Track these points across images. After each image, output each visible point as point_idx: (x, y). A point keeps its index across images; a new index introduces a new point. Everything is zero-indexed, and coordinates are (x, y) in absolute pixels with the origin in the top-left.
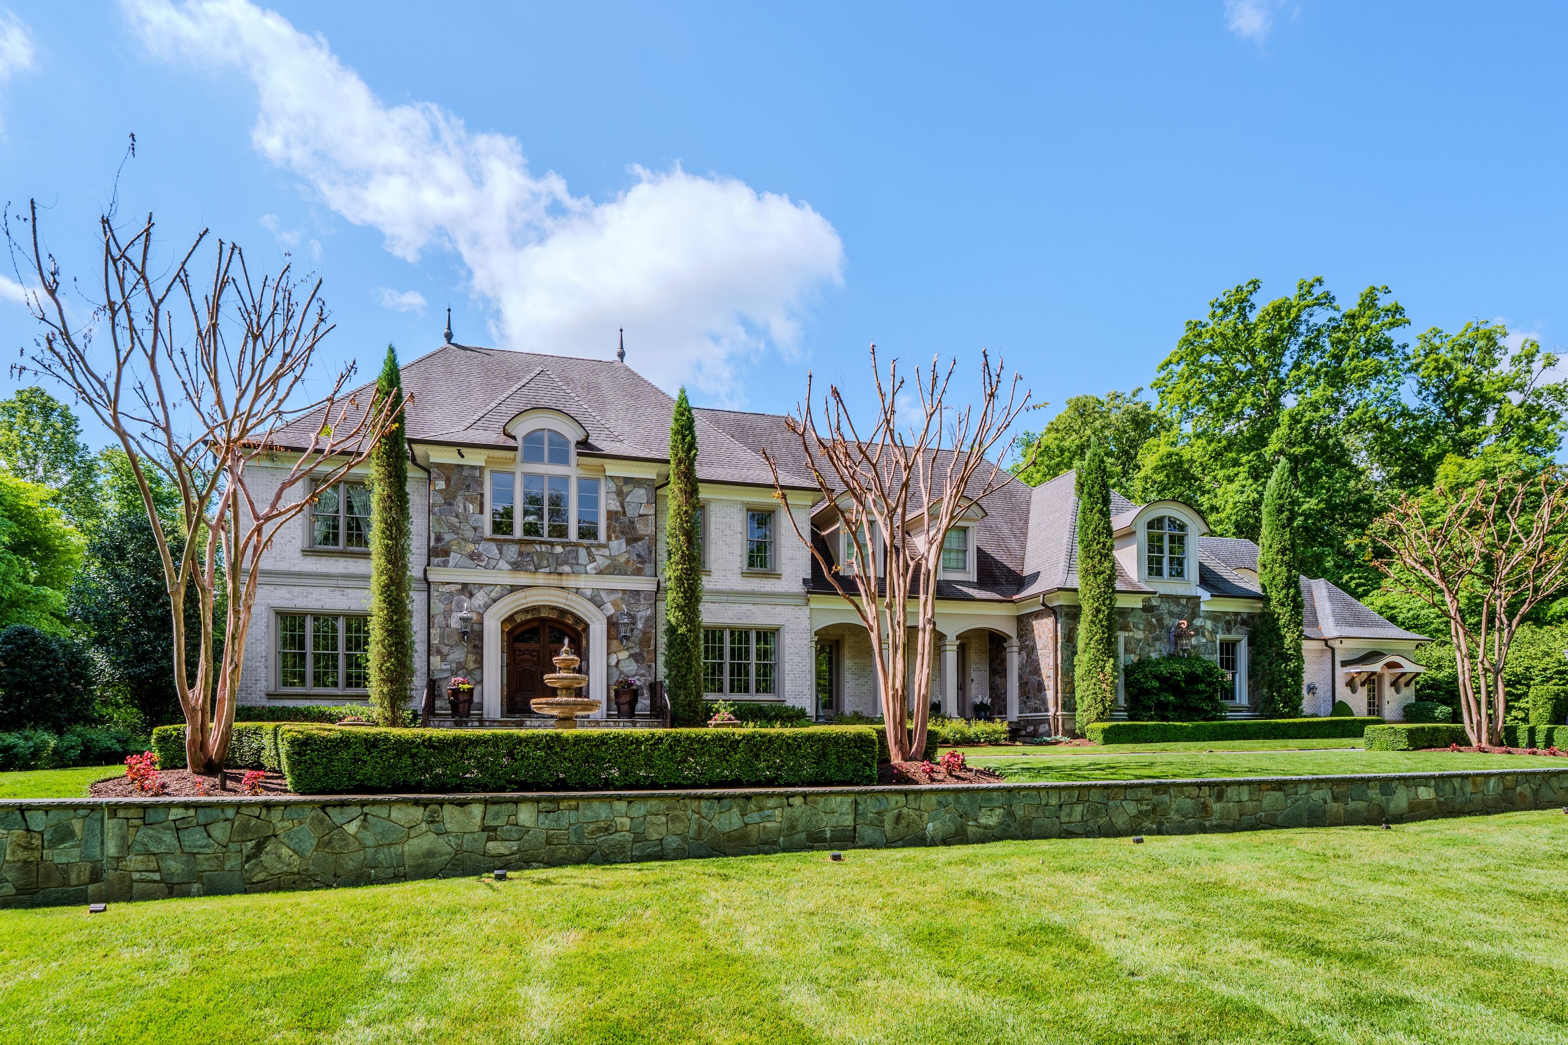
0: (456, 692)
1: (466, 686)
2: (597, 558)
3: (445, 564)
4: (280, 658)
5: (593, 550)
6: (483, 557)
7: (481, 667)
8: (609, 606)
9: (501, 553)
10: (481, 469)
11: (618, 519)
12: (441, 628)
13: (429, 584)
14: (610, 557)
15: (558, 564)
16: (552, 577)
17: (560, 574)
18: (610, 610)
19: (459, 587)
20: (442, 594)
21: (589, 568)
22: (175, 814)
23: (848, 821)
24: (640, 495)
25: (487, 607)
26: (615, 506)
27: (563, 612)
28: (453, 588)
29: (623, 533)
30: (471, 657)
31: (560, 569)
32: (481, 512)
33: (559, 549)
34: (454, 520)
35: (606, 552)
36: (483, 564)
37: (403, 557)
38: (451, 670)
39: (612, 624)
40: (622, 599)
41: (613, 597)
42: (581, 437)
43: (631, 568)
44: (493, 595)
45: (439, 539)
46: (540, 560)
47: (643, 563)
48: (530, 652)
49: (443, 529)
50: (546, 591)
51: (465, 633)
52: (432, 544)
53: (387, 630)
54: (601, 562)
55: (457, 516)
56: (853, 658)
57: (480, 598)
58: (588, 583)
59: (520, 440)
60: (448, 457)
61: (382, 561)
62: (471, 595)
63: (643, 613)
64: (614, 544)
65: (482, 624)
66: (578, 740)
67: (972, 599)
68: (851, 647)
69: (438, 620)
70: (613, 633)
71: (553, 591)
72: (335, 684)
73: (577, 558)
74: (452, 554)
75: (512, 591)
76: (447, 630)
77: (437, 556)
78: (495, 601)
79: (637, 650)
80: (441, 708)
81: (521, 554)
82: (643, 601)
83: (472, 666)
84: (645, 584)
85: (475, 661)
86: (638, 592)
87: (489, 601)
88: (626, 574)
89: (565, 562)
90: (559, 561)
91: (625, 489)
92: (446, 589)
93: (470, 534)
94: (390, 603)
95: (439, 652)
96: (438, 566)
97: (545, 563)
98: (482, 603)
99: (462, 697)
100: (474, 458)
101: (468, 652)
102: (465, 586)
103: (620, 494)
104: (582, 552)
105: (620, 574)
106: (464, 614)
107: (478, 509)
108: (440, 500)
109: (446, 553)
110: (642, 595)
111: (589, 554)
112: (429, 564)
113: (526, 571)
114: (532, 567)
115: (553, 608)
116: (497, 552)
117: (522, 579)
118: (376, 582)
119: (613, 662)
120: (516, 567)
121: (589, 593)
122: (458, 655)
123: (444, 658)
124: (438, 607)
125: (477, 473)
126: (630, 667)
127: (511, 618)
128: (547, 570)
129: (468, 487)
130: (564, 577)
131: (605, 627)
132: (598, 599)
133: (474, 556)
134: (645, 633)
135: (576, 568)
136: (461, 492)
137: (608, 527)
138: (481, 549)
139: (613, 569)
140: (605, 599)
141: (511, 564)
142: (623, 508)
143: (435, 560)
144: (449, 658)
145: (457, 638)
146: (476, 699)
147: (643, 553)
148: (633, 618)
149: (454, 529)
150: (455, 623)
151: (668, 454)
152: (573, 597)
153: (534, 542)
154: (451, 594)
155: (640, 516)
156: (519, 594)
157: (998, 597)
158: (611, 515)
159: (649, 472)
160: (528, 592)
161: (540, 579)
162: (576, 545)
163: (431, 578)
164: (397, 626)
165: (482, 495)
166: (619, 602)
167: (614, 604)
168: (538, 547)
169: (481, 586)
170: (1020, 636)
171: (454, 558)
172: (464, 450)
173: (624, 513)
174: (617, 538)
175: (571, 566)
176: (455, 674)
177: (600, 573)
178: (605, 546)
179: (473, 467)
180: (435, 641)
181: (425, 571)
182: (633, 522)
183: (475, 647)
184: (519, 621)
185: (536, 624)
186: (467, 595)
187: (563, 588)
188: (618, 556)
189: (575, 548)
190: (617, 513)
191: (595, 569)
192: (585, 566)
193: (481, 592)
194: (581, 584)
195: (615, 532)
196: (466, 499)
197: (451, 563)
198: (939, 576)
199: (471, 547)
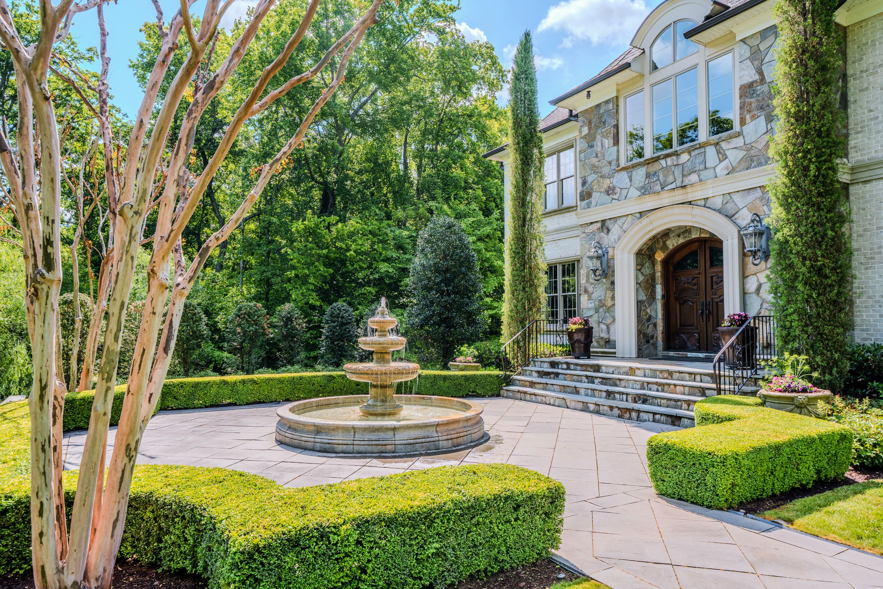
2: (728, 153)
3: (589, 206)
5: (725, 144)
6: (617, 189)
7: (615, 304)
8: (745, 212)
9: (632, 179)
10: (614, 100)
11: (755, 91)
14: (744, 147)
15: (683, 176)
16: (677, 192)
17: (685, 187)
18: (747, 217)
19: (599, 225)
20: (588, 234)
21: (718, 169)
25: (619, 240)
26: (749, 76)
28: (595, 227)
29: (761, 108)
30: (609, 294)
31: (686, 181)
32: (615, 143)
33: (685, 157)
34: (594, 160)
35: (739, 142)
36: (616, 197)
38: (595, 308)
40: (762, 199)
41: (752, 198)
44: (625, 227)
45: (584, 183)
46: (666, 176)
49: (587, 172)
50: (669, 211)
51: (595, 271)
52: (580, 189)
54: (736, 156)
55: (597, 156)
57: (615, 232)
58: (717, 189)
59: (648, 51)
62: (608, 231)
64: (750, 127)
65: (614, 258)
73: (705, 161)
74: (594, 194)
77: (583, 200)
78: (625, 232)
81: (648, 176)
83: (609, 302)
85: (612, 298)
87: (622, 234)
88: (766, 163)
89: (692, 171)
91: (764, 46)
92: (591, 229)
93: (606, 170)
96: (584, 209)
97: (671, 179)
98: (616, 237)
101: (607, 289)
104: (711, 151)
105: (759, 165)
107: (612, 142)
108: (584, 145)
109: (590, 195)
113: (653, 192)
114: (658, 188)
116: (627, 180)
117: (649, 203)
119: (752, 287)
120: (645, 191)
121: (719, 201)
122: (599, 292)
123: (590, 296)
124: (585, 248)
125: (610, 106)
129: (604, 123)
130: (689, 189)
132: (730, 206)
133: (610, 191)
135: (703, 173)
136: (599, 131)
137: (742, 108)
138: (615, 182)
139: (751, 161)
140: (740, 205)
141: (639, 189)
142: (761, 73)
143: (582, 204)
144: (593, 296)
149: (595, 170)
153: (662, 157)
154: (594, 233)
156: (645, 220)
158: (745, 90)
161: (666, 198)
162: (704, 145)
163: (580, 222)
165: (615, 126)
166: (758, 204)
168: (664, 162)
169: (616, 219)
171: (595, 197)
173: (763, 80)
174: (754, 117)
175: (698, 172)
176: (597, 311)
177: (732, 171)
178: (738, 135)
179: (608, 102)
180: (583, 281)
184: (671, 247)
185: (695, 246)
186: (605, 231)
187: (690, 203)
188: (756, 141)
189: (702, 150)
190: (751, 85)
191: (727, 168)
192: (714, 168)
193: (616, 226)
194: (708, 193)
195: (749, 111)
196: (603, 136)
197: (593, 203)
199: (607, 183)
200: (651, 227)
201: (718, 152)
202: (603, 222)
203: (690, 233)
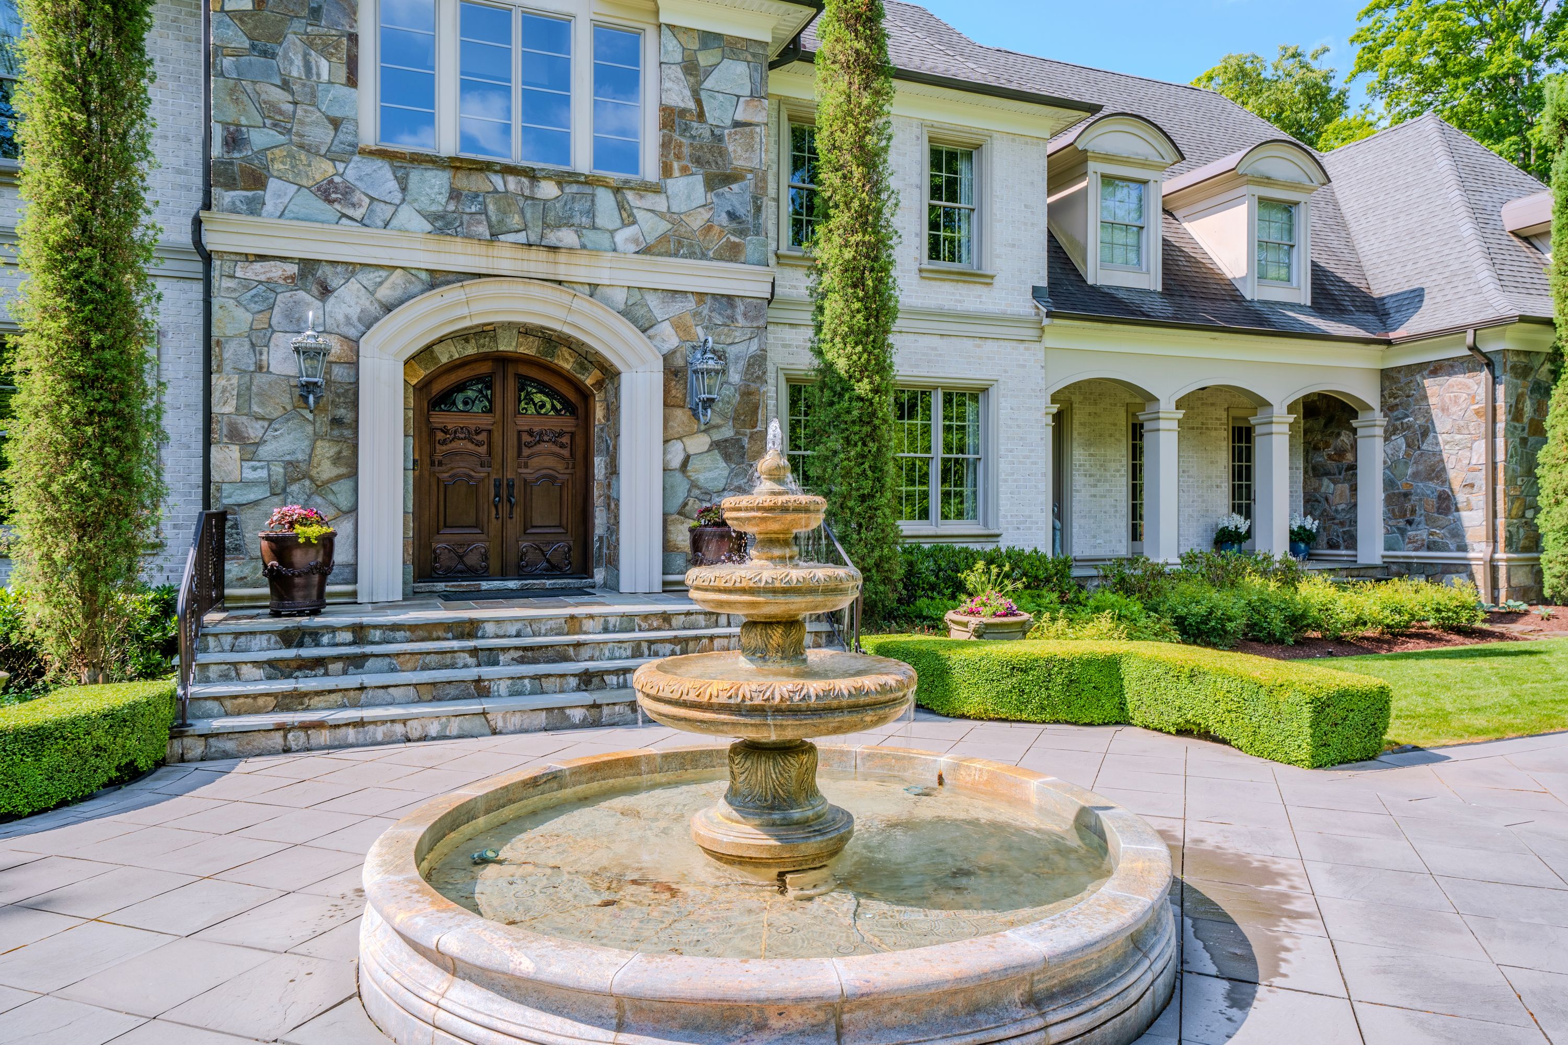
1: (315, 531)
2: (639, 215)
3: (254, 208)
5: (630, 196)
6: (357, 197)
7: (353, 474)
8: (666, 329)
9: (404, 189)
11: (687, 128)
12: (242, 372)
13: (207, 258)
14: (668, 215)
15: (546, 225)
16: (534, 254)
17: (554, 249)
18: (669, 338)
19: (293, 268)
20: (246, 284)
21: (619, 237)
24: (735, 75)
25: (369, 323)
26: (680, 97)
28: (276, 271)
29: (698, 161)
30: (325, 450)
31: (552, 238)
32: (352, 80)
33: (548, 188)
34: (277, 94)
35: (660, 203)
36: (358, 213)
38: (269, 482)
39: (675, 372)
40: (696, 314)
41: (677, 307)
43: (715, 243)
44: (385, 293)
45: (234, 140)
46: (503, 212)
47: (742, 233)
48: (470, 435)
49: (248, 117)
50: (518, 288)
51: (309, 388)
52: (216, 151)
53: (71, 376)
54: (649, 225)
55: (285, 85)
56: (1089, 444)
57: (350, 299)
58: (617, 272)
62: (325, 291)
63: (742, 347)
64: (677, 185)
65: (354, 365)
68: (1083, 424)
69: (234, 352)
70: (677, 392)
71: (536, 290)
73: (591, 212)
74: (274, 183)
75: (433, 286)
76: (260, 379)
77: (230, 185)
78: (388, 308)
79: (727, 432)
80: (242, 581)
81: (455, 194)
82: (741, 321)
83: (326, 470)
84: (747, 282)
85: (337, 460)
86: (730, 299)
87: (374, 309)
88: (704, 256)
89: (564, 222)
90: (550, 216)
91: (704, 59)
92: (258, 271)
93: (322, 135)
94: (80, 295)
95: (235, 435)
96: (234, 210)
97: (515, 220)
98: (354, 312)
99: (300, 558)
101: (317, 437)
103: (690, 68)
104: (605, 199)
105: (691, 255)
106: (307, 338)
107: (343, 73)
108: (236, 38)
109: (261, 180)
110: (740, 307)
111: (621, 205)
112: (207, 206)
113: (469, 236)
114: (483, 230)
116: (393, 185)
117: (459, 255)
119: (677, 458)
120: (444, 225)
121: (620, 297)
122: (289, 442)
123: (250, 448)
124: (233, 319)
126: (711, 471)
128: (521, 237)
129: (315, 13)
130: (562, 257)
131: (659, 378)
132: (641, 312)
133: (334, 193)
134: (745, 394)
135: (591, 237)
136: (296, 25)
137: (665, 145)
138: (351, 175)
139: (676, 243)
140: (658, 314)
141: (432, 218)
142: (699, 102)
143: (224, 197)
144: (264, 451)
145: (286, 400)
146: (340, 555)
147: (741, 211)
148: (720, 359)
149: (278, 119)
150: (282, 363)
152: (583, 304)
153: (487, 167)
154: (270, 285)
155: (737, 124)
156: (452, 294)
158: (670, 116)
159: (755, 25)
160: (474, 288)
161: (503, 258)
162: (589, 181)
163: (212, 241)
164: (101, 364)
165: (353, 38)
166: (689, 320)
167: (679, 326)
168: (497, 180)
169: (352, 268)
170: (1388, 409)
171: (278, 193)
173: (701, 115)
174: (684, 170)
175: (579, 230)
176: (279, 491)
177: (646, 251)
178: (656, 189)
180: (223, 407)
181: (197, 223)
182: (720, 139)
183: (337, 422)
184: (444, 360)
185: (484, 368)
186: (315, 289)
187: (560, 283)
188: (688, 213)
189: (587, 190)
190: (683, 112)
191: (636, 241)
192: (612, 233)
193: (353, 284)
194: (602, 276)
195: (678, 157)
196: (311, 45)
197: (270, 206)
198: (1252, 292)
199: (323, 169)
200: (465, 311)
201: (621, 207)
202: (308, 266)
203: (494, 338)
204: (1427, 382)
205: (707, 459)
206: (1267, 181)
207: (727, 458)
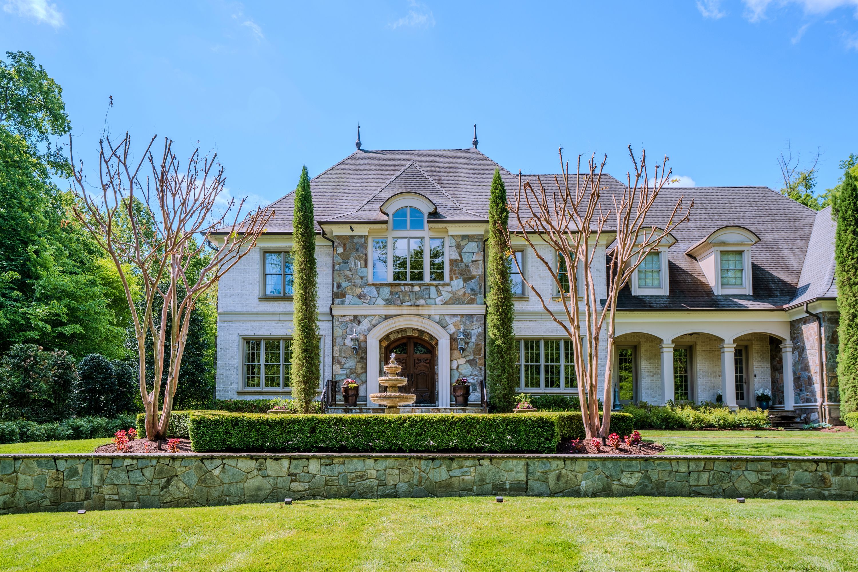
0: (347, 389)
1: (353, 385)
2: (443, 293)
3: (343, 303)
4: (245, 369)
5: (440, 287)
6: (367, 297)
7: (366, 372)
8: (451, 326)
9: (378, 293)
10: (366, 237)
11: (457, 265)
12: (340, 346)
13: (333, 316)
14: (452, 292)
15: (416, 299)
16: (412, 308)
17: (418, 306)
18: (452, 329)
19: (352, 318)
20: (341, 323)
21: (437, 300)
22: (127, 462)
23: (522, 477)
24: (473, 247)
25: (370, 330)
26: (455, 256)
27: (422, 332)
28: (348, 319)
29: (461, 274)
30: (359, 365)
31: (418, 302)
32: (366, 266)
33: (417, 289)
34: (348, 273)
35: (449, 288)
36: (367, 301)
37: (313, 300)
38: (347, 374)
39: (453, 339)
40: (460, 321)
41: (455, 320)
42: (432, 209)
43: (466, 299)
44: (374, 322)
45: (339, 286)
46: (404, 297)
47: (475, 295)
49: (342, 280)
50: (408, 318)
51: (355, 349)
52: (335, 290)
53: (302, 349)
54: (446, 296)
55: (350, 270)
56: (649, 359)
57: (365, 324)
58: (436, 311)
59: (391, 216)
60: (343, 231)
61: (300, 303)
62: (359, 323)
63: (476, 331)
64: (455, 282)
65: (366, 342)
66: (353, 421)
67: (746, 310)
68: (646, 351)
69: (338, 341)
70: (454, 345)
71: (413, 318)
72: (278, 384)
73: (429, 294)
74: (347, 296)
75: (386, 319)
76: (344, 347)
77: (338, 298)
78: (374, 326)
79: (471, 357)
81: (391, 293)
82: (475, 322)
83: (359, 371)
84: (477, 310)
85: (362, 368)
86: (471, 316)
87: (371, 327)
88: (463, 303)
89: (421, 297)
90: (417, 296)
91: (462, 243)
92: (344, 319)
93: (358, 282)
94: (304, 331)
95: (339, 362)
96: (339, 304)
97: (407, 298)
98: (366, 328)
100: (360, 231)
101: (357, 362)
102: (355, 317)
103: (459, 247)
104: (433, 290)
105: (459, 303)
106: (354, 336)
107: (364, 265)
108: (339, 260)
109: (343, 296)
110: (475, 318)
111: (438, 291)
112: (333, 304)
113: (395, 305)
114: (399, 302)
115: (415, 330)
116: (376, 293)
117: (392, 310)
118: (297, 316)
119: (455, 366)
120: (389, 302)
121: (437, 318)
122: (351, 363)
123: (342, 366)
124: (338, 332)
125: (363, 240)
126: (466, 370)
127: (387, 337)
128: (409, 303)
129: (357, 250)
130: (420, 308)
131: (448, 341)
132: (443, 322)
133: (361, 297)
134: (477, 345)
135: (429, 301)
136: (353, 254)
137: (451, 271)
138: (365, 291)
139: (455, 300)
140: (449, 322)
141: (385, 300)
142: (461, 257)
143: (337, 301)
144: (346, 366)
145: (350, 352)
146: (362, 394)
147: (475, 288)
148: (467, 335)
149: (348, 279)
150: (349, 343)
151: (488, 218)
152: (426, 321)
153: (400, 284)
154: (346, 322)
155: (473, 261)
156: (390, 321)
157: (771, 306)
158: (453, 262)
159: (478, 230)
160: (396, 319)
161: (404, 310)
162: (428, 285)
163: (334, 313)
165: (366, 255)
166: (459, 323)
167: (455, 325)
168: (403, 288)
169: (366, 316)
170: (793, 339)
171: (348, 298)
172: (354, 226)
173: (462, 260)
174: (457, 278)
175: (425, 299)
176: (349, 377)
177: (445, 303)
178: (449, 285)
179: (360, 237)
180: (337, 355)
181: (331, 309)
182: (468, 266)
183: (362, 358)
184: (392, 339)
185: (405, 341)
186: (357, 323)
187: (420, 315)
188: (458, 291)
189: (428, 287)
190: (456, 261)
191: (442, 301)
192: (435, 299)
193: (366, 321)
194: (432, 312)
195: (455, 274)
196: (356, 258)
197: (347, 302)
198: (718, 291)
199: (359, 291)
200: (394, 325)
201: (437, 291)
203: (407, 332)
204: (803, 327)
205: (465, 366)
206: (724, 244)
207: (471, 365)
